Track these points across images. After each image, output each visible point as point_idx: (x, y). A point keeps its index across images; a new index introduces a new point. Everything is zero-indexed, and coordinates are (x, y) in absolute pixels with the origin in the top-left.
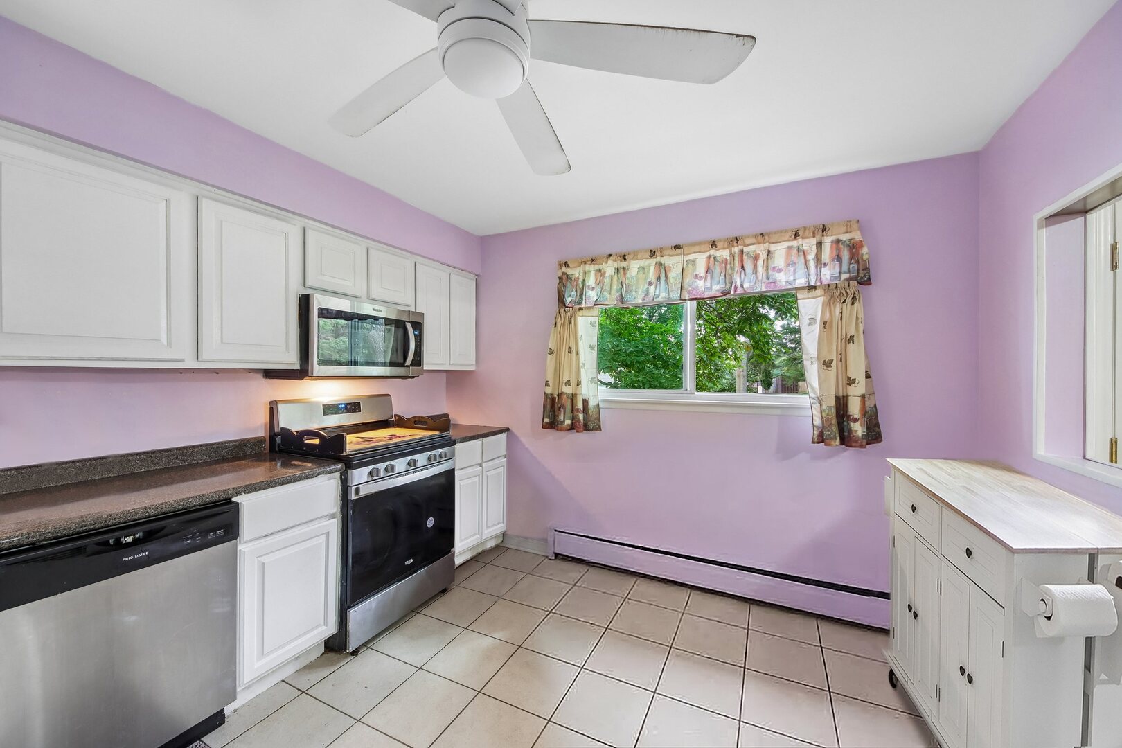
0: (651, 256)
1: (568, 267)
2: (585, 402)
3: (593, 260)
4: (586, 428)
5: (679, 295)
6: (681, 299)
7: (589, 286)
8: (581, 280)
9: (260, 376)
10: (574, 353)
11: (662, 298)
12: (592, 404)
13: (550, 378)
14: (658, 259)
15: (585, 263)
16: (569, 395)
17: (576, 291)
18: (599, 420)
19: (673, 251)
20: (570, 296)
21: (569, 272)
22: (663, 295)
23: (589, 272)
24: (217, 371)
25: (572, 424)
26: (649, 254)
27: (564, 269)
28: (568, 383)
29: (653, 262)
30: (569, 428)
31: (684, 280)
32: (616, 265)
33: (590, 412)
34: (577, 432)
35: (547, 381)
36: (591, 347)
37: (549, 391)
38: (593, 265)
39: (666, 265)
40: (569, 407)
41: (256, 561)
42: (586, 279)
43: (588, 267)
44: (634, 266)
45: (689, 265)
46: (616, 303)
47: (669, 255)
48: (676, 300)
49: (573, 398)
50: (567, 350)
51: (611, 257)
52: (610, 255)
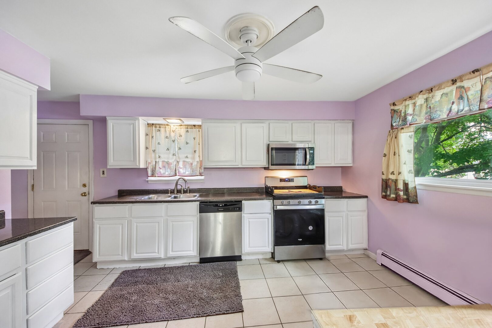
0: (453, 84)
1: (396, 105)
2: (406, 185)
3: (410, 97)
4: (408, 200)
5: (478, 107)
6: (480, 110)
7: (408, 114)
8: (403, 111)
9: (263, 169)
10: (397, 155)
11: (466, 111)
12: (411, 186)
13: (384, 170)
14: (458, 84)
15: (406, 100)
16: (393, 180)
17: (400, 118)
18: (416, 196)
19: (473, 75)
20: (395, 122)
21: (396, 108)
22: (467, 108)
23: (409, 105)
24: (252, 168)
25: (396, 197)
26: (451, 83)
27: (392, 107)
28: (393, 173)
29: (454, 87)
30: (394, 199)
31: (483, 94)
32: (425, 96)
33: (409, 191)
34: (398, 202)
35: (383, 172)
36: (409, 151)
37: (384, 177)
38: (410, 101)
39: (465, 87)
40: (393, 187)
41: (248, 220)
42: (407, 110)
43: (407, 103)
44: (438, 94)
45: (488, 82)
46: (425, 121)
47: (468, 79)
48: (476, 111)
49: (396, 181)
50: (393, 154)
51: (422, 93)
52: (421, 91)
